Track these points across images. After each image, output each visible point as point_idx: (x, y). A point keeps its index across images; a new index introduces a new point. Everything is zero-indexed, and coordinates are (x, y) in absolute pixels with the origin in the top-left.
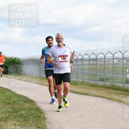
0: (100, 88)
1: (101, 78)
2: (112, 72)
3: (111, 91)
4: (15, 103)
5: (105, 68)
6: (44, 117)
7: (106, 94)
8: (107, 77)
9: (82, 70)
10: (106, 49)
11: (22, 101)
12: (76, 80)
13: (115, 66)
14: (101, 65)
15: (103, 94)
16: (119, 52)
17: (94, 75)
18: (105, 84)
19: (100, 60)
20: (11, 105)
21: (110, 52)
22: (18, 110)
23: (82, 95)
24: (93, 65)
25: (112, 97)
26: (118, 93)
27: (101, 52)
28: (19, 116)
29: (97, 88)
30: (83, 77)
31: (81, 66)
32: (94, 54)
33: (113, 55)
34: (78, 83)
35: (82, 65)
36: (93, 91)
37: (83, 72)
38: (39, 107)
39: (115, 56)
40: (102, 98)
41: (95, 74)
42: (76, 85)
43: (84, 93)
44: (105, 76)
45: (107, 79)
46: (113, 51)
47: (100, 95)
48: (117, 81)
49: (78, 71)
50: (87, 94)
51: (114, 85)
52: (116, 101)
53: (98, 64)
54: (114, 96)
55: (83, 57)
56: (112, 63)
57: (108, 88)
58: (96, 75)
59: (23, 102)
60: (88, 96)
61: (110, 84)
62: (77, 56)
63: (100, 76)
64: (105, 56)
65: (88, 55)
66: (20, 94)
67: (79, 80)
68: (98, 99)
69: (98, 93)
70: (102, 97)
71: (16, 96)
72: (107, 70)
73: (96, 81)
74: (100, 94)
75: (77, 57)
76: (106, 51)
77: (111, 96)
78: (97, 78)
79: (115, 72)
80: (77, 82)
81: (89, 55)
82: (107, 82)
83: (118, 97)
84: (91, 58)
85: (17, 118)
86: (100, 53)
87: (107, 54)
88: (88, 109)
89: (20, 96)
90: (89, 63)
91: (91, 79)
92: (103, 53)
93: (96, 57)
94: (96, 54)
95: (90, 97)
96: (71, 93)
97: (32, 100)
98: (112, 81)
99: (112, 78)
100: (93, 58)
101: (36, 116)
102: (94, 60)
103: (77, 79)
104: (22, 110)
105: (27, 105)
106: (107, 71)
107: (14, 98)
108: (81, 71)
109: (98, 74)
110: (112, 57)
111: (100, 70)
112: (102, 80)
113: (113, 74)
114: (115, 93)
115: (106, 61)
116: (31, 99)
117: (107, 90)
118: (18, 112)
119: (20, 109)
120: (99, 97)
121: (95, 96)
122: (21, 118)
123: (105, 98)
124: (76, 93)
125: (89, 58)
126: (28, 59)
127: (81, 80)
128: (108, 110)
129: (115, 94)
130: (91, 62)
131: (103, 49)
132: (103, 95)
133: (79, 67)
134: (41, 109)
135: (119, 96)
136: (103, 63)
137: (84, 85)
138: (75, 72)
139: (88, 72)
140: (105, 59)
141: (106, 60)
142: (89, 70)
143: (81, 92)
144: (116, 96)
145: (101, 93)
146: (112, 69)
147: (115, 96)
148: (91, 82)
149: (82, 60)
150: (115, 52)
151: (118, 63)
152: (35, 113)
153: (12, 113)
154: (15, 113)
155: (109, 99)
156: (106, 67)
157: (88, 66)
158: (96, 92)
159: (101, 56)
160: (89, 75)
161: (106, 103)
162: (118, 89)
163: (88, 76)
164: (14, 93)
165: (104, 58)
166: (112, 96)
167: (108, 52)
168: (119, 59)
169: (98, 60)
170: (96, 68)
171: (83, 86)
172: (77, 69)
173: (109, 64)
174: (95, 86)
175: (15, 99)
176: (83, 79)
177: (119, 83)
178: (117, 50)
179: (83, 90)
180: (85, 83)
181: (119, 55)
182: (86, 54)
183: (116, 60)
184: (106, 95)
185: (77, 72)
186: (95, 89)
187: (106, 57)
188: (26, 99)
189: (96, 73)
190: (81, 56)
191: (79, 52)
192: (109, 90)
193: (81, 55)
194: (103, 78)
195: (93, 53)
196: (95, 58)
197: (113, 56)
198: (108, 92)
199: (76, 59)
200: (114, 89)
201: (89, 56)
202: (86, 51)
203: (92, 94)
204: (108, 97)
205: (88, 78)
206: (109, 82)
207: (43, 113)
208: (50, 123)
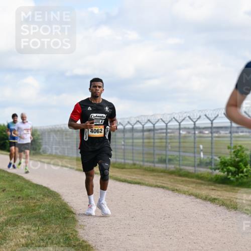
0: (159, 174)
1: (161, 158)
2: (177, 149)
3: (176, 178)
4: (29, 197)
5: (168, 144)
6: (73, 218)
7: (169, 183)
8: (170, 157)
9: (133, 146)
10: (169, 114)
11: (40, 194)
12: (123, 161)
13: (182, 140)
14: (161, 139)
15: (164, 182)
16: (188, 118)
17: (150, 154)
18: (166, 167)
19: (159, 131)
20: (23, 200)
21: (174, 118)
22: (34, 208)
23: (133, 185)
24: (149, 138)
25: (178, 187)
26: (186, 181)
27: (161, 119)
28: (35, 217)
29: (155, 174)
30: (133, 156)
31: (131, 141)
32: (151, 122)
33: (180, 123)
34: (126, 167)
35: (133, 138)
36: (149, 179)
37: (133, 149)
38: (65, 203)
39: (183, 125)
40: (162, 189)
41: (152, 152)
42: (123, 168)
43: (136, 181)
44: (166, 155)
45: (170, 160)
46: (180, 117)
47: (159, 184)
48: (186, 162)
49: (126, 147)
50: (139, 183)
51: (180, 170)
52: (185, 194)
53: (155, 137)
54: (180, 186)
55: (133, 126)
56: (178, 135)
57: (171, 173)
58: (154, 154)
59: (41, 196)
60: (142, 187)
61: (175, 167)
62: (124, 125)
63: (160, 155)
64: (167, 124)
65: (140, 123)
66: (37, 183)
67: (127, 161)
68: (156, 190)
69: (156, 182)
70: (163, 187)
71: (30, 185)
72: (169, 146)
73: (153, 162)
74: (159, 182)
75: (124, 127)
76: (168, 116)
77: (176, 186)
78: (154, 158)
79: (182, 150)
80: (125, 164)
81: (143, 124)
82: (170, 164)
83: (186, 187)
84: (145, 128)
85: (32, 220)
86: (159, 120)
88: (140, 205)
89: (37, 186)
90: (143, 135)
91: (146, 159)
92: (164, 120)
93: (154, 126)
94: (154, 121)
95: (143, 187)
96: (115, 181)
97: (55, 192)
98: (177, 162)
99: (178, 159)
100: (150, 128)
101: (61, 218)
102: (149, 130)
103: (124, 159)
104: (40, 207)
105: (47, 201)
106: (170, 148)
107: (28, 189)
108: (131, 148)
109: (157, 152)
110: (178, 127)
111: (160, 147)
112: (163, 161)
113: (179, 152)
114: (182, 181)
115: (169, 133)
116: (54, 190)
117: (170, 176)
118: (33, 210)
119: (37, 205)
120: (159, 187)
121: (151, 186)
122: (38, 219)
123: (167, 189)
124: (123, 182)
125: (143, 127)
126: (50, 129)
127: (131, 162)
128: (171, 208)
129: (182, 183)
130: (146, 134)
131: (164, 114)
132: (163, 185)
133: (127, 141)
134: (70, 205)
135: (188, 187)
136: (165, 135)
137: (136, 168)
138: (122, 149)
139: (141, 148)
140: (166, 129)
141: (169, 131)
142: (143, 146)
143: (130, 179)
144: (184, 186)
145: (161, 181)
146: (177, 144)
147: (182, 186)
148: (146, 164)
149: (132, 130)
150: (181, 119)
151: (188, 135)
152: (60, 212)
153: (24, 212)
154: (29, 211)
155: (173, 190)
156: (169, 141)
157: (141, 141)
158: (154, 179)
159: (160, 125)
160: (143, 154)
161: (169, 197)
162: (187, 175)
163: (141, 156)
164: (27, 182)
165: (165, 127)
166: (178, 185)
167: (172, 119)
168: (189, 128)
169: (156, 131)
170: (154, 142)
171: (133, 170)
172: (124, 145)
173: (174, 138)
174: (152, 171)
175: (30, 191)
176: (133, 160)
177: (189, 165)
178: (185, 115)
179: (134, 177)
180: (136, 166)
181: (189, 124)
182: (138, 121)
183: (183, 131)
184: (169, 185)
185: (124, 149)
186: (152, 176)
187: (168, 127)
188: (46, 190)
189: (154, 151)
190: (131, 124)
191: (127, 118)
192: (173, 176)
193: (131, 122)
194: (164, 157)
195: (149, 120)
196: (152, 128)
197: (180, 125)
198: (172, 180)
199: (123, 129)
200: (180, 176)
201: (143, 126)
202: (138, 117)
203: (147, 183)
204: (171, 187)
205: (141, 159)
206: (173, 164)
207: (71, 212)
208: (83, 227)
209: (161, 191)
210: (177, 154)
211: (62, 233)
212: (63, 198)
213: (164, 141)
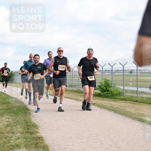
0: (69, 92)
1: (70, 85)
4: (9, 103)
6: (29, 112)
7: (74, 96)
8: (74, 84)
14: (70, 76)
18: (72, 89)
20: (6, 104)
29: (67, 92)
44: (72, 83)
45: (74, 86)
51: (79, 90)
57: (75, 92)
61: (76, 89)
63: (69, 83)
68: (68, 99)
69: (68, 96)
70: (71, 98)
72: (74, 79)
85: (10, 113)
87: (74, 68)
98: (78, 87)
101: (24, 112)
104: (14, 108)
105: (17, 104)
107: (8, 99)
113: (78, 82)
114: (80, 95)
116: (21, 100)
118: (11, 109)
120: (69, 98)
122: (13, 113)
123: (73, 99)
132: (71, 97)
141: (74, 72)
147: (80, 98)
153: (6, 110)
154: (9, 109)
155: (76, 100)
156: (74, 77)
184: (73, 97)
186: (66, 93)
187: (73, 70)
192: (76, 93)
194: (72, 85)
200: (79, 93)
206: (76, 87)
207: (28, 110)
208: (34, 117)
209: (70, 100)
210: (78, 83)
211: (24, 119)
212: (24, 103)
213: (72, 77)
